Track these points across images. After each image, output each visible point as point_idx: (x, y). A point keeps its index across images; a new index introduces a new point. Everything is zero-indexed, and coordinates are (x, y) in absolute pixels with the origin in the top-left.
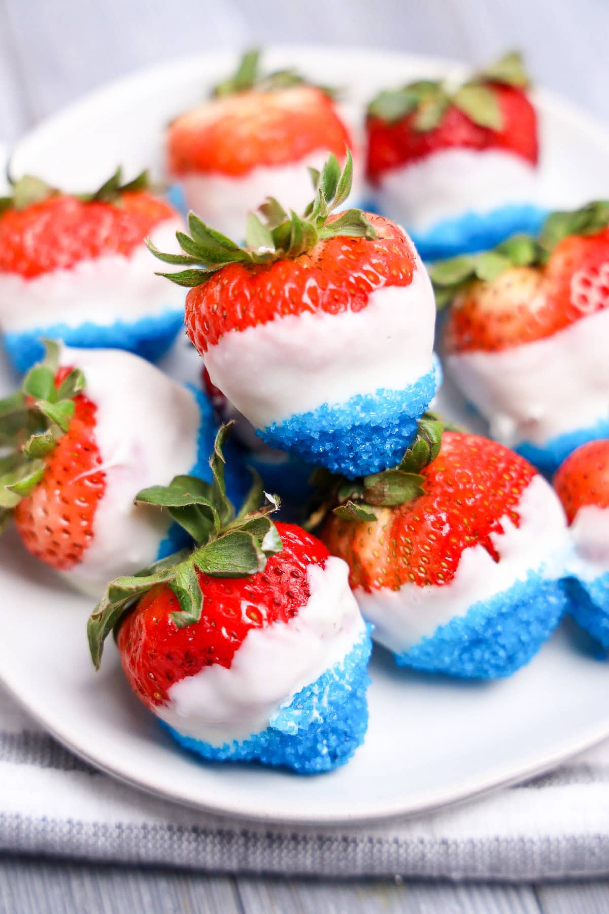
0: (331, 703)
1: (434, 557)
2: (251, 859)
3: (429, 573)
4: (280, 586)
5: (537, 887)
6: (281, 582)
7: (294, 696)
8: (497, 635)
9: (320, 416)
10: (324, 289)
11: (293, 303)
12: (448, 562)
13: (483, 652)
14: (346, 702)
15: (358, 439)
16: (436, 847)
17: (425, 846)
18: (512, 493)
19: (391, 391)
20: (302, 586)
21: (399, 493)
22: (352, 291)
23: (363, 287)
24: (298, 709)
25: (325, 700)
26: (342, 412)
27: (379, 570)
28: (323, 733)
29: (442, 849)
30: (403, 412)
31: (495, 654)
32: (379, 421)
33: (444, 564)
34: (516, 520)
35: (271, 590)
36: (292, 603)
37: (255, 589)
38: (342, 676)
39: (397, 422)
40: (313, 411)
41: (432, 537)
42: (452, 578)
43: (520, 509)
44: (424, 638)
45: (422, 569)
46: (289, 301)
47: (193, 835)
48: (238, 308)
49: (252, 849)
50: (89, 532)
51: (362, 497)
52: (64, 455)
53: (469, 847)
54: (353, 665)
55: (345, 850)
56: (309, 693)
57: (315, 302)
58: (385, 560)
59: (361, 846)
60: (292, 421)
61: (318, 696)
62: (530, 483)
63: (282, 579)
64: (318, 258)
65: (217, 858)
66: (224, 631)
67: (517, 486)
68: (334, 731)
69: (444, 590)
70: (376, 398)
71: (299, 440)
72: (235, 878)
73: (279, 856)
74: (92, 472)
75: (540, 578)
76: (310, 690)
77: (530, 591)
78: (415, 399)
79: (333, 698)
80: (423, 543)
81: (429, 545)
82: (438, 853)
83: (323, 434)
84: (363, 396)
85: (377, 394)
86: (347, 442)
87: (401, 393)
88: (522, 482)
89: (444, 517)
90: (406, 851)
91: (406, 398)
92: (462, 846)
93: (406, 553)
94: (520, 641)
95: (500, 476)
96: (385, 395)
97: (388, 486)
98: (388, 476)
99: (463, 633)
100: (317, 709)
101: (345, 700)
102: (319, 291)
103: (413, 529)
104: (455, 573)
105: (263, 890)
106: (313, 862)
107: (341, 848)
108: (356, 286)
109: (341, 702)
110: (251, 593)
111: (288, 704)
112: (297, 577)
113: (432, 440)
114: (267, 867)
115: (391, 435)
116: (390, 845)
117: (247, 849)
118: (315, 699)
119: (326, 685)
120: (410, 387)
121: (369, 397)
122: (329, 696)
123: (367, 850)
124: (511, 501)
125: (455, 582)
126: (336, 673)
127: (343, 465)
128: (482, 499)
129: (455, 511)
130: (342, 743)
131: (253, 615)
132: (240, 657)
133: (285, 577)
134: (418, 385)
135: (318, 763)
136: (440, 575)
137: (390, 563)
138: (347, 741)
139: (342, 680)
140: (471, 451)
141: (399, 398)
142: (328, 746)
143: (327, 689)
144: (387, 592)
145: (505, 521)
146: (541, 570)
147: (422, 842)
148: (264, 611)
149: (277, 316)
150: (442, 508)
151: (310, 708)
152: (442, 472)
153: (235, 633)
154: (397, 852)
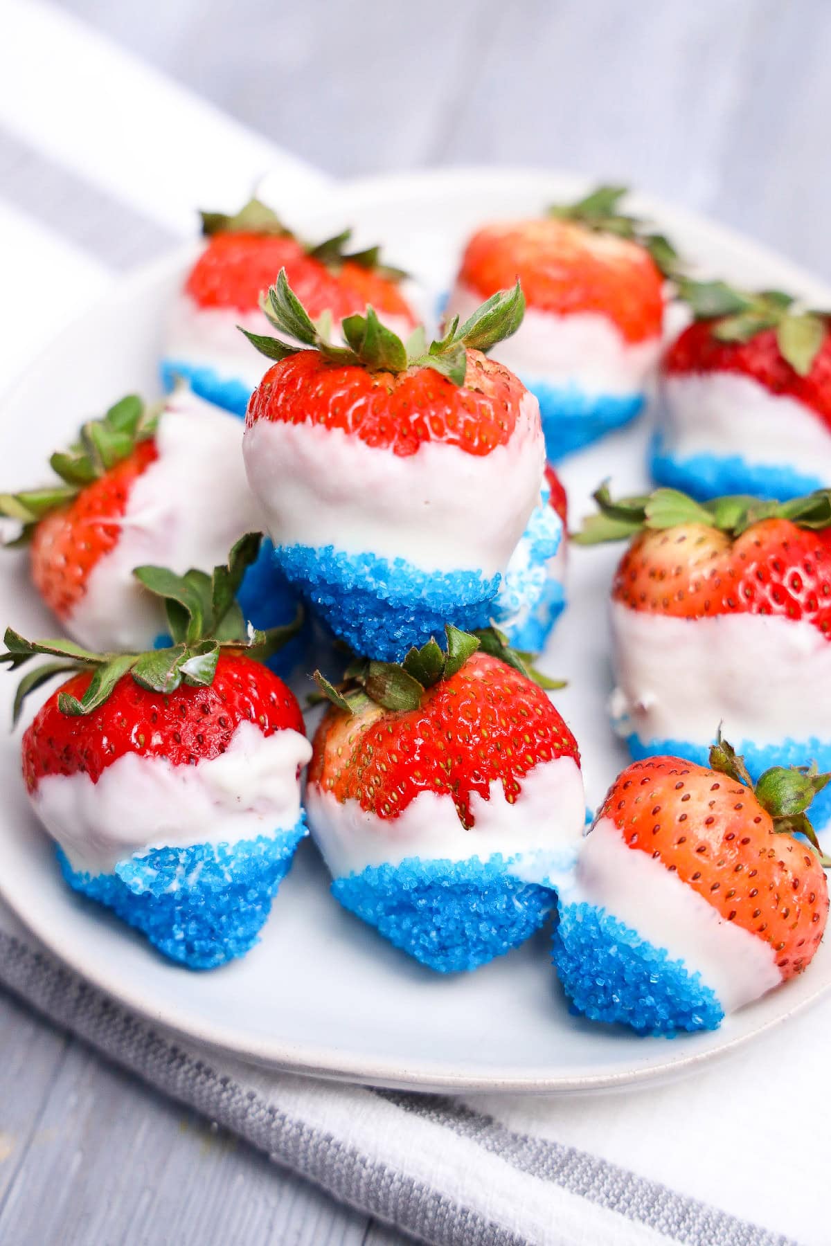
0: (199, 883)
1: (385, 781)
2: (79, 1019)
3: (375, 798)
4: (195, 725)
5: (371, 1225)
6: (201, 722)
7: (151, 850)
8: (433, 911)
9: (322, 558)
10: (375, 414)
11: (334, 414)
12: (398, 793)
13: (414, 924)
14: (224, 893)
15: (362, 609)
16: (263, 1112)
17: (251, 1106)
18: (523, 758)
19: (414, 567)
20: (222, 737)
21: (397, 696)
22: (405, 431)
23: (420, 431)
24: (154, 869)
25: (193, 878)
26: (347, 564)
27: (335, 770)
28: (183, 914)
29: (267, 1117)
30: (423, 600)
31: (427, 933)
32: (385, 595)
33: (394, 795)
34: (513, 793)
35: (181, 723)
36: (197, 749)
37: (165, 713)
38: (227, 860)
39: (412, 609)
40: (317, 550)
41: (394, 758)
42: (397, 815)
43: (523, 783)
44: (352, 873)
45: (371, 789)
46: (330, 408)
47: (33, 962)
48: (282, 396)
49: (81, 1010)
50: (82, 584)
51: (364, 684)
52: (99, 492)
53: (294, 1131)
54: (247, 856)
55: (170, 1062)
56: (172, 857)
57: (356, 423)
58: (345, 762)
59: (186, 1067)
60: (295, 551)
61: (186, 868)
62: (553, 760)
63: (206, 719)
64: (403, 382)
65: (47, 998)
66: (105, 741)
67: (534, 753)
68: (197, 918)
69: (385, 824)
70: (391, 566)
71: (298, 577)
72: (69, 1038)
73: (105, 1031)
74: (109, 521)
75: (506, 870)
76: (176, 855)
77: (486, 878)
78: (440, 591)
79: (204, 880)
80: (382, 760)
81: (387, 764)
82: (261, 1119)
83: (323, 582)
84: (377, 557)
85: (395, 563)
86: (351, 606)
87: (424, 576)
88: (543, 753)
89: (419, 742)
90: (229, 1099)
91: (428, 585)
92: (288, 1126)
93: (364, 765)
94: (463, 934)
95: (519, 735)
96: (404, 568)
97: (391, 683)
98: (392, 670)
99: (389, 887)
100: (180, 881)
101: (219, 889)
102: (369, 414)
103: (381, 739)
104: (402, 811)
105: (91, 1069)
106: (135, 1058)
107: (166, 1058)
108: (413, 427)
109: (215, 889)
110: (155, 714)
111: (141, 855)
112: (224, 727)
113: (450, 652)
114: (91, 1038)
115: (406, 624)
116: (216, 1084)
117: (77, 1007)
118: (180, 870)
119: (200, 860)
120: (438, 574)
121: (383, 562)
122: (202, 875)
123: (191, 1074)
124: (519, 767)
125: (400, 823)
126: (219, 854)
127: (347, 634)
128: (478, 747)
129: (440, 745)
130: (205, 939)
131: (142, 737)
132: (108, 775)
133: (208, 720)
134: (449, 576)
135: (168, 945)
136: (387, 806)
137: (347, 768)
138: (211, 939)
139: (224, 865)
140: (503, 688)
141: (419, 581)
142: (185, 931)
143: (200, 865)
144: (331, 798)
145: (496, 787)
146: (510, 862)
147: (251, 1097)
148: (157, 740)
149: (309, 419)
150: (424, 733)
151: (171, 876)
152: (452, 694)
153: (113, 746)
154: (220, 1094)
